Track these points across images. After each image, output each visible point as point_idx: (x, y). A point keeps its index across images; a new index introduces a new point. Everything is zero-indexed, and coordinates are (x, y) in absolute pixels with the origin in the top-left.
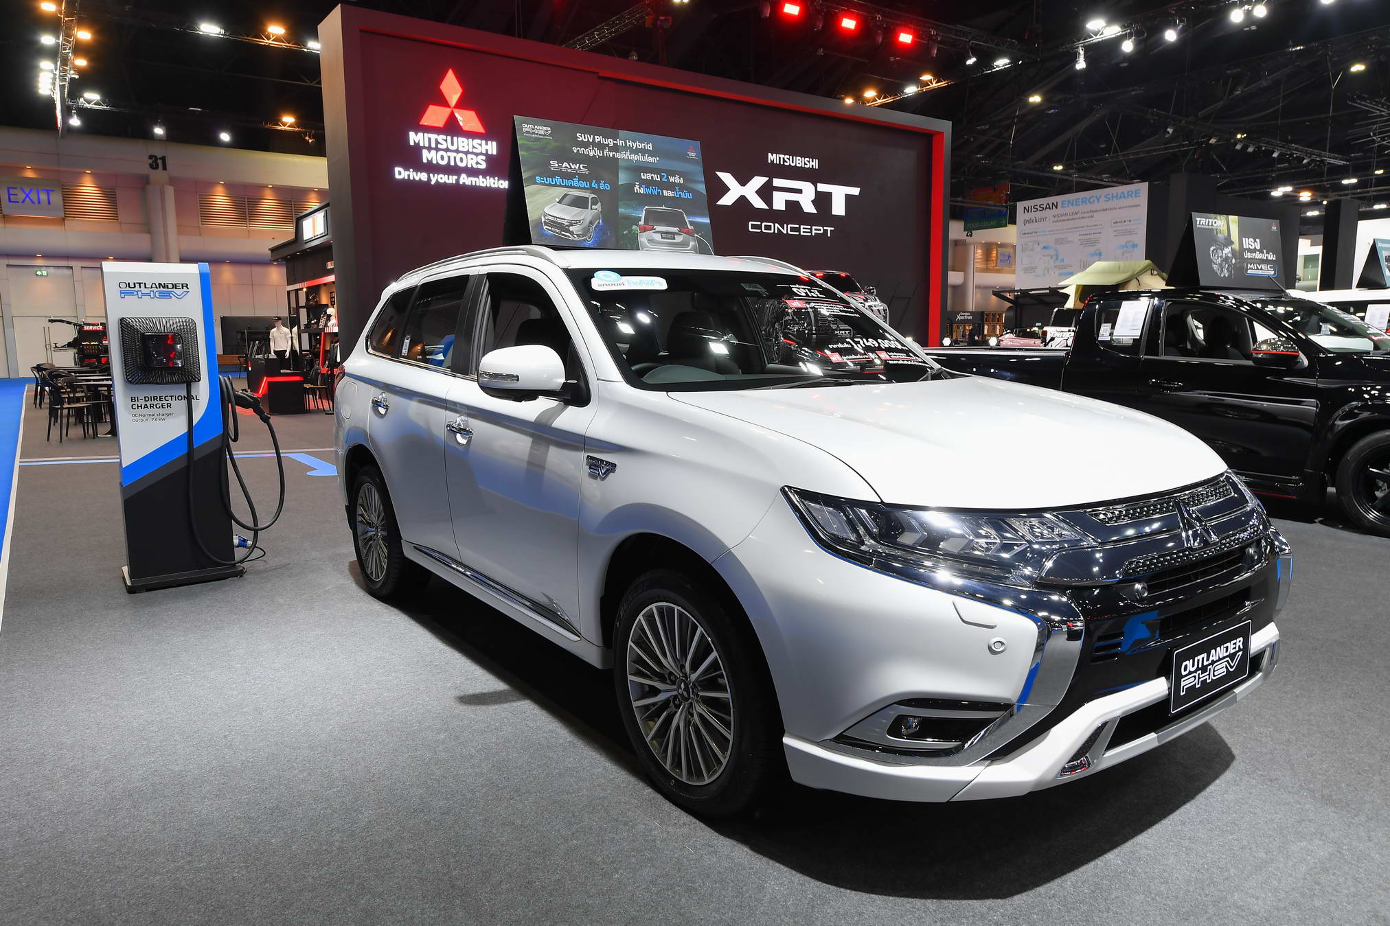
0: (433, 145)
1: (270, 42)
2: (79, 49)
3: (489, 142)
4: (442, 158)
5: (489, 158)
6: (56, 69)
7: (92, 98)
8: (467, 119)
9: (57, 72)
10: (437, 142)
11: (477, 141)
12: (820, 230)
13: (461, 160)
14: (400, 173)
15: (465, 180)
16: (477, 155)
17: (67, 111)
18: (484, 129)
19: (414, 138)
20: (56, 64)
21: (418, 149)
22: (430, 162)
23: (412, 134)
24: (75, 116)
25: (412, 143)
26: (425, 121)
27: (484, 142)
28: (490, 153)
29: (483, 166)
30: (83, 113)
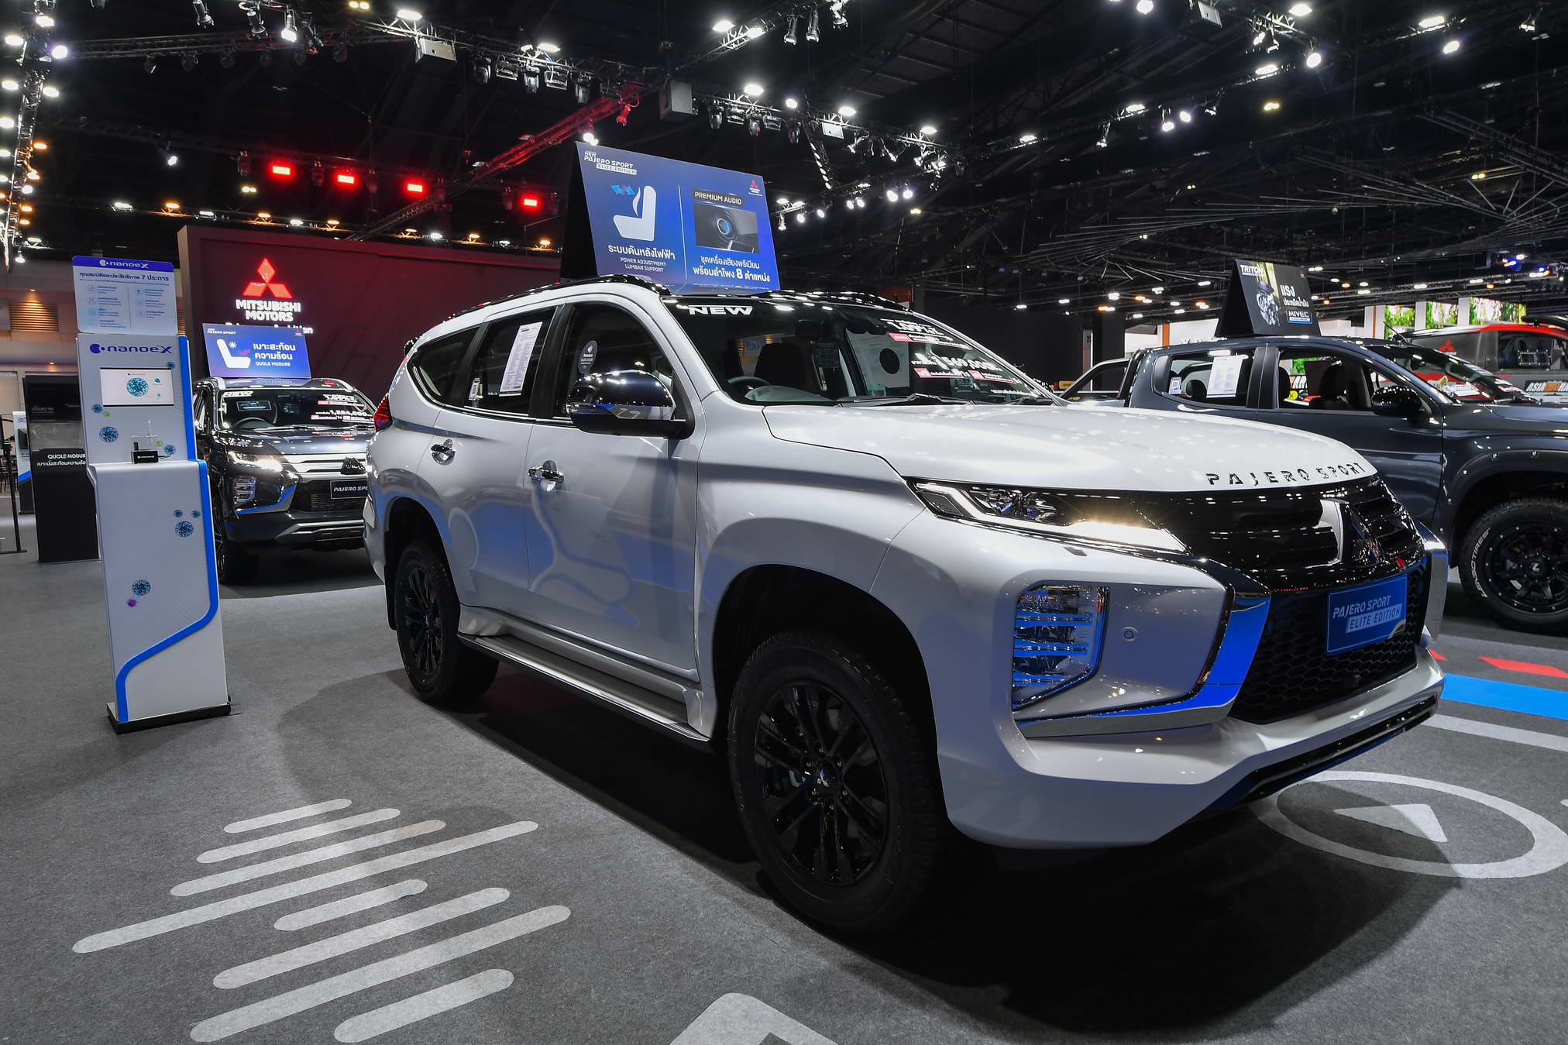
0: (254, 308)
1: (168, 214)
2: (22, 215)
3: (295, 304)
4: (260, 315)
5: (295, 314)
6: (5, 226)
7: (35, 242)
8: (279, 290)
9: (6, 229)
10: (256, 306)
11: (286, 303)
13: (275, 316)
16: (286, 312)
17: (14, 252)
18: (291, 295)
19: (239, 304)
20: (5, 223)
21: (242, 311)
22: (251, 319)
23: (238, 301)
24: (21, 256)
25: (238, 307)
26: (247, 293)
27: (291, 303)
28: (295, 311)
29: (291, 319)
30: (27, 253)
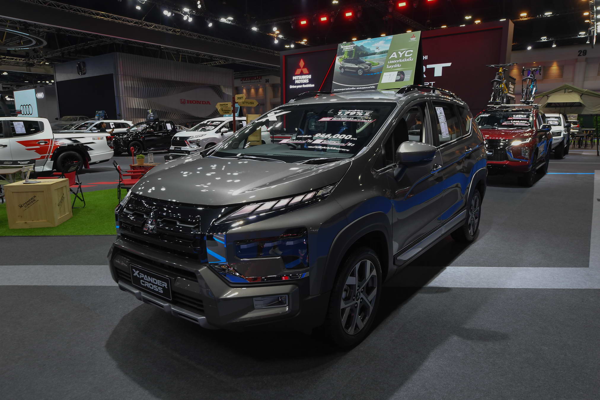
4: (299, 81)
5: (309, 79)
10: (298, 78)
11: (307, 76)
12: (427, 84)
14: (291, 87)
15: (304, 86)
21: (294, 80)
29: (308, 82)
